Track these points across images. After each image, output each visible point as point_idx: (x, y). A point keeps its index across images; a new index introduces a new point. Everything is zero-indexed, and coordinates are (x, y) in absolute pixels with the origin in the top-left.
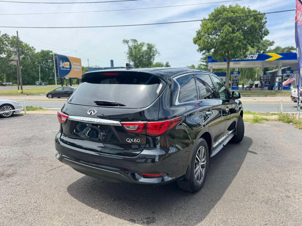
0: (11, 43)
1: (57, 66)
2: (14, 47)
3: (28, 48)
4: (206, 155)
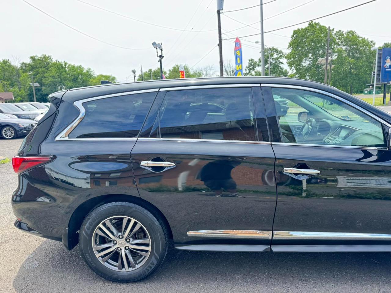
0: (345, 41)
1: (380, 66)
2: (347, 45)
3: (365, 44)
4: (150, 237)
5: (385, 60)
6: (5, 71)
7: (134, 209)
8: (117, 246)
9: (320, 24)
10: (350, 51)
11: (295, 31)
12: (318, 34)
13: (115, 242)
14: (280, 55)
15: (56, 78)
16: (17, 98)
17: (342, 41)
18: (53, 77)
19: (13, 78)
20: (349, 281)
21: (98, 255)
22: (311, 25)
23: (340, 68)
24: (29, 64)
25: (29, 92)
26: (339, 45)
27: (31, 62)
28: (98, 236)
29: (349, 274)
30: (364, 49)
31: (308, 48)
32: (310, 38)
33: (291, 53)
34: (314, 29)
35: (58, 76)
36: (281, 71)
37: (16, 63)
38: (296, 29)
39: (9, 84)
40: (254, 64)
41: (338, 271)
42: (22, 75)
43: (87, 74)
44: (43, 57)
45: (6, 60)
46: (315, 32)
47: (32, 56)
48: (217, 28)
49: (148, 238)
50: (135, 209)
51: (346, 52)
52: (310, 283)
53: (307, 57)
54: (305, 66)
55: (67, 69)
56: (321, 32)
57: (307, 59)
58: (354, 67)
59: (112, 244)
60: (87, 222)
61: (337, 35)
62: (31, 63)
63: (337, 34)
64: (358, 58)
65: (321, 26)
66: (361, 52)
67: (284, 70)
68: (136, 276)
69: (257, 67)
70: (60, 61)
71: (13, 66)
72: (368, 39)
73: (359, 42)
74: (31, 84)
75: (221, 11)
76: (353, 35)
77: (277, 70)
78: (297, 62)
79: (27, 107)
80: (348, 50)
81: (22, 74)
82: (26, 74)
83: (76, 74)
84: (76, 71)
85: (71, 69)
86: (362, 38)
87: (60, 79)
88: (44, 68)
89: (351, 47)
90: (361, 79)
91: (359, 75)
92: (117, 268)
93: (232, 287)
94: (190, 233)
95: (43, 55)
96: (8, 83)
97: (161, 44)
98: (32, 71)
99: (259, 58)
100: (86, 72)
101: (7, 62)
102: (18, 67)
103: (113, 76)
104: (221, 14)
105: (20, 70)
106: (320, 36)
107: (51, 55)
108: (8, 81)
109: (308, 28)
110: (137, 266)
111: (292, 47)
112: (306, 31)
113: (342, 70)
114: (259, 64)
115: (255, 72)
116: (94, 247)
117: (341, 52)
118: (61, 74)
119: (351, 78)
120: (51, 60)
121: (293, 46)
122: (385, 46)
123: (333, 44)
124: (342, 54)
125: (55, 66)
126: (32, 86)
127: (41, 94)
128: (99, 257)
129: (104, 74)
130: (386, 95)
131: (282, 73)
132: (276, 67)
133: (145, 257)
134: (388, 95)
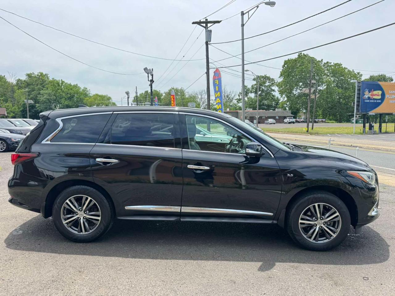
0: (333, 72)
2: (335, 76)
3: (351, 75)
4: (100, 210)
5: (364, 92)
8: (78, 216)
10: (338, 82)
11: (285, 61)
12: (307, 65)
13: (77, 213)
14: (272, 82)
15: (52, 96)
16: (10, 114)
17: (330, 72)
18: (48, 94)
19: (8, 94)
21: (64, 222)
22: (300, 56)
23: (329, 98)
24: (25, 81)
25: (22, 109)
26: (328, 76)
27: (27, 79)
28: (66, 209)
31: (298, 77)
32: (299, 68)
33: (282, 81)
34: (303, 60)
35: (53, 94)
36: (273, 98)
37: (12, 80)
38: (287, 59)
39: (2, 100)
40: (247, 91)
43: (83, 93)
46: (303, 63)
47: (29, 73)
49: (99, 211)
51: (335, 83)
53: (298, 86)
54: (295, 95)
55: (64, 87)
57: (298, 88)
58: (342, 97)
59: (75, 215)
60: (59, 198)
63: (325, 65)
64: (346, 88)
65: (310, 57)
66: (348, 83)
67: (276, 97)
69: (250, 94)
70: (57, 80)
71: (9, 82)
73: (345, 74)
74: (26, 100)
75: (209, 42)
76: (339, 67)
77: (269, 97)
78: (288, 90)
79: (20, 123)
80: (336, 81)
81: (17, 90)
82: (21, 90)
83: (72, 93)
84: (72, 89)
85: (68, 87)
86: (348, 70)
87: (56, 96)
88: (40, 85)
89: (339, 78)
90: (349, 109)
91: (347, 104)
92: (77, 232)
94: (127, 208)
95: (40, 73)
97: (152, 70)
98: (27, 88)
99: (252, 85)
100: (82, 91)
101: (2, 78)
102: (14, 84)
103: (109, 96)
104: (209, 45)
105: (15, 86)
107: (48, 73)
109: (297, 59)
110: (91, 231)
111: (283, 76)
112: (296, 62)
113: (332, 99)
114: (252, 91)
115: (248, 99)
116: (62, 216)
117: (330, 82)
118: (57, 91)
119: (340, 107)
120: (48, 78)
124: (331, 84)
125: (51, 84)
126: (26, 102)
127: (35, 111)
128: (65, 224)
129: (100, 94)
130: (365, 125)
131: (274, 100)
132: (268, 94)
133: (97, 224)
134: (367, 125)
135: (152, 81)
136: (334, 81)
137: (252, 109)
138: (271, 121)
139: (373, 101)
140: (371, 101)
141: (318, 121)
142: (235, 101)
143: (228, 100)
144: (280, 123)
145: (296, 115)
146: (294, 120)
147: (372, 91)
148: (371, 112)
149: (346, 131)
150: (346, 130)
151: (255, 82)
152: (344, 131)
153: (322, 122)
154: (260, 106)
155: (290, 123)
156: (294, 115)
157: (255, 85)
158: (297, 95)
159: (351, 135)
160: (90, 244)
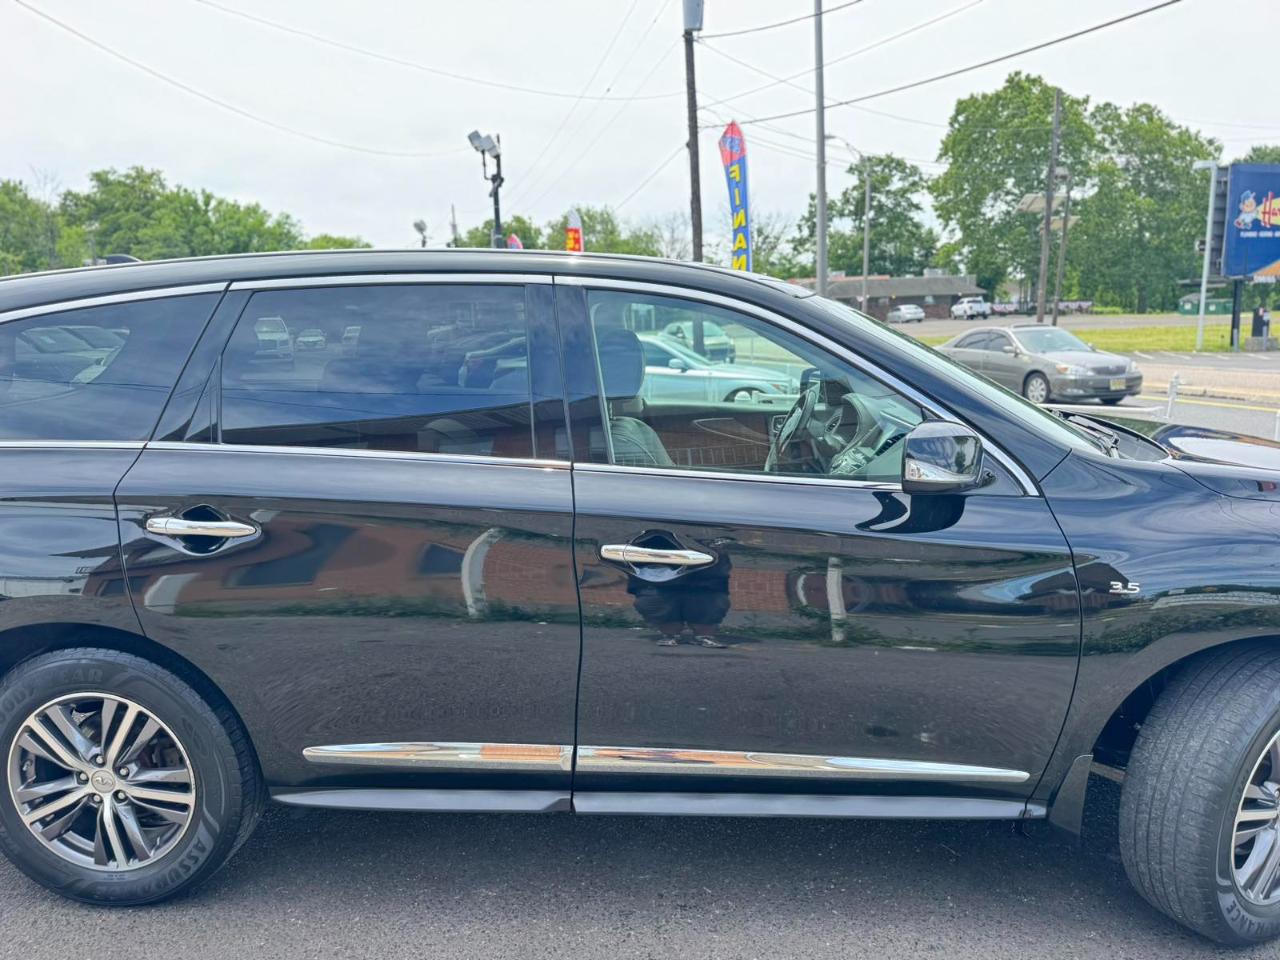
0: (1124, 137)
1: (1223, 223)
2: (1131, 151)
3: (1188, 148)
4: (188, 762)
5: (1238, 201)
6: (7, 219)
7: (131, 672)
8: (88, 789)
9: (1043, 82)
10: (1140, 171)
11: (960, 103)
12: (1037, 115)
13: (83, 777)
14: (911, 179)
15: (176, 246)
17: (1115, 137)
18: (165, 240)
19: (36, 244)
20: (835, 912)
21: (28, 817)
22: (1014, 83)
23: (1106, 228)
24: (88, 198)
26: (1105, 151)
27: (95, 190)
28: (31, 757)
29: (847, 889)
30: (1187, 166)
31: (1003, 158)
32: (1009, 125)
33: (946, 174)
34: (1023, 98)
35: (182, 239)
36: (913, 234)
37: (47, 195)
38: (966, 96)
39: (20, 263)
41: (815, 880)
42: (65, 231)
43: (278, 231)
44: (134, 174)
45: (12, 184)
46: (1025, 107)
47: (98, 169)
48: (684, 88)
49: (185, 767)
50: (134, 673)
51: (1127, 174)
52: (707, 916)
53: (999, 188)
54: (992, 219)
55: (214, 214)
56: (1045, 108)
57: (1000, 195)
58: (1154, 224)
59: (72, 784)
61: (1099, 119)
62: (95, 194)
63: (1097, 115)
64: (1164, 196)
65: (1046, 86)
66: (1175, 175)
67: (923, 231)
68: (150, 887)
69: (836, 220)
70: (190, 190)
71: (36, 202)
72: (1199, 132)
73: (1169, 143)
75: (695, 34)
76: (1150, 119)
77: (903, 229)
78: (968, 204)
80: (1134, 168)
81: (65, 228)
82: (78, 229)
83: (242, 234)
84: (243, 222)
85: (227, 216)
86: (1178, 130)
87: (190, 247)
88: (137, 210)
89: (1142, 158)
90: (1173, 264)
91: (1168, 249)
92: (92, 860)
93: (453, 926)
94: (313, 753)
95: (133, 168)
96: (16, 259)
97: (498, 138)
98: (96, 220)
99: (845, 189)
100: (274, 228)
101: (15, 189)
102: (52, 208)
104: (695, 44)
105: (59, 215)
106: (1043, 122)
107: (160, 169)
108: (17, 250)
109: (1003, 95)
110: (154, 856)
111: (950, 154)
112: (997, 103)
113: (1114, 233)
114: (843, 210)
116: (16, 789)
117: (1111, 173)
118: (192, 231)
119: (1143, 258)
120: (163, 186)
121: (953, 152)
122: (1255, 158)
123: (1085, 149)
124: (1114, 181)
125: (172, 206)
128: (32, 824)
130: (1239, 319)
131: (920, 240)
132: (897, 221)
133: (180, 826)
134: (1247, 318)
135: (497, 179)
136: (1126, 169)
137: (843, 273)
138: (908, 311)
139: (1269, 234)
140: (1263, 234)
141: (1067, 307)
142: (785, 248)
143: (764, 243)
144: (940, 317)
145: (994, 288)
146: (986, 307)
147: (1267, 197)
148: (1260, 272)
149: (1171, 340)
150: (1170, 338)
151: (854, 180)
152: (1161, 340)
153: (1080, 310)
154: (872, 260)
155: (972, 317)
156: (984, 291)
157: (855, 188)
158: (996, 219)
159: (1191, 356)
160: (155, 913)
